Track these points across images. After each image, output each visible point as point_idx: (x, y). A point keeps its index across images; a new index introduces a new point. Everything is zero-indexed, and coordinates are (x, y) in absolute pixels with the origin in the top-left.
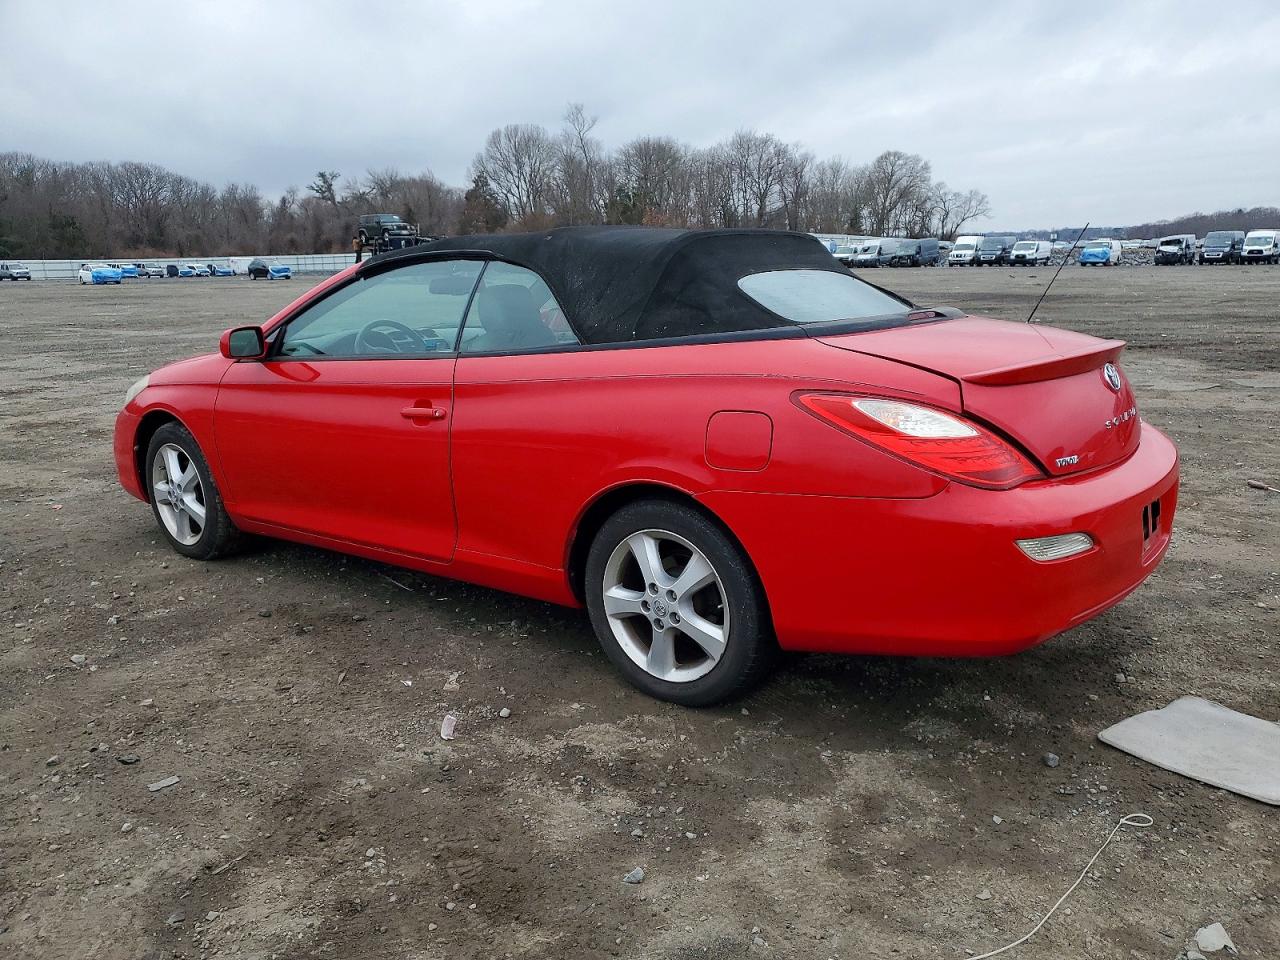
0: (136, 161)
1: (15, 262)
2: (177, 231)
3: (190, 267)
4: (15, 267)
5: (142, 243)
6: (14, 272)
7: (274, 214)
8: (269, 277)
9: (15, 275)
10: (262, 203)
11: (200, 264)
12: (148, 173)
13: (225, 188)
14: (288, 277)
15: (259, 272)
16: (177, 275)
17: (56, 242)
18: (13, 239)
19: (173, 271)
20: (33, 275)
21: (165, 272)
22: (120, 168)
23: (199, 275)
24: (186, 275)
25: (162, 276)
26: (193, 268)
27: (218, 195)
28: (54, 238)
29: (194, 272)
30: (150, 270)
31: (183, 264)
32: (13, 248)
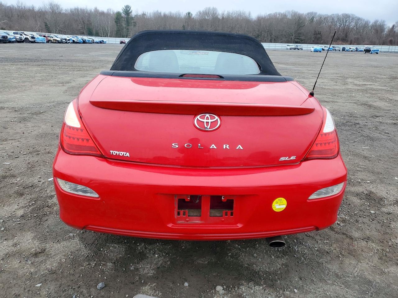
0: (347, 13)
1: (300, 44)
2: (352, 36)
3: (349, 48)
4: (299, 46)
5: (339, 40)
6: (299, 47)
7: (389, 31)
8: (370, 52)
9: (299, 48)
10: (385, 27)
11: (353, 47)
12: (349, 17)
13: (373, 21)
14: (377, 53)
15: (367, 51)
16: (344, 51)
17: (314, 39)
18: (303, 38)
19: (344, 49)
20: (303, 49)
21: (341, 49)
22: (341, 16)
23: (352, 51)
24: (347, 51)
25: (340, 51)
26: (350, 48)
27: (371, 24)
28: (313, 38)
29: (350, 50)
30: (337, 49)
31: (347, 47)
32: (302, 40)
